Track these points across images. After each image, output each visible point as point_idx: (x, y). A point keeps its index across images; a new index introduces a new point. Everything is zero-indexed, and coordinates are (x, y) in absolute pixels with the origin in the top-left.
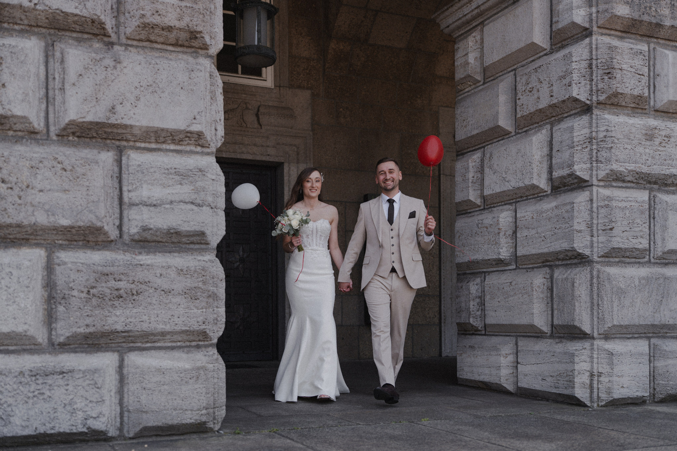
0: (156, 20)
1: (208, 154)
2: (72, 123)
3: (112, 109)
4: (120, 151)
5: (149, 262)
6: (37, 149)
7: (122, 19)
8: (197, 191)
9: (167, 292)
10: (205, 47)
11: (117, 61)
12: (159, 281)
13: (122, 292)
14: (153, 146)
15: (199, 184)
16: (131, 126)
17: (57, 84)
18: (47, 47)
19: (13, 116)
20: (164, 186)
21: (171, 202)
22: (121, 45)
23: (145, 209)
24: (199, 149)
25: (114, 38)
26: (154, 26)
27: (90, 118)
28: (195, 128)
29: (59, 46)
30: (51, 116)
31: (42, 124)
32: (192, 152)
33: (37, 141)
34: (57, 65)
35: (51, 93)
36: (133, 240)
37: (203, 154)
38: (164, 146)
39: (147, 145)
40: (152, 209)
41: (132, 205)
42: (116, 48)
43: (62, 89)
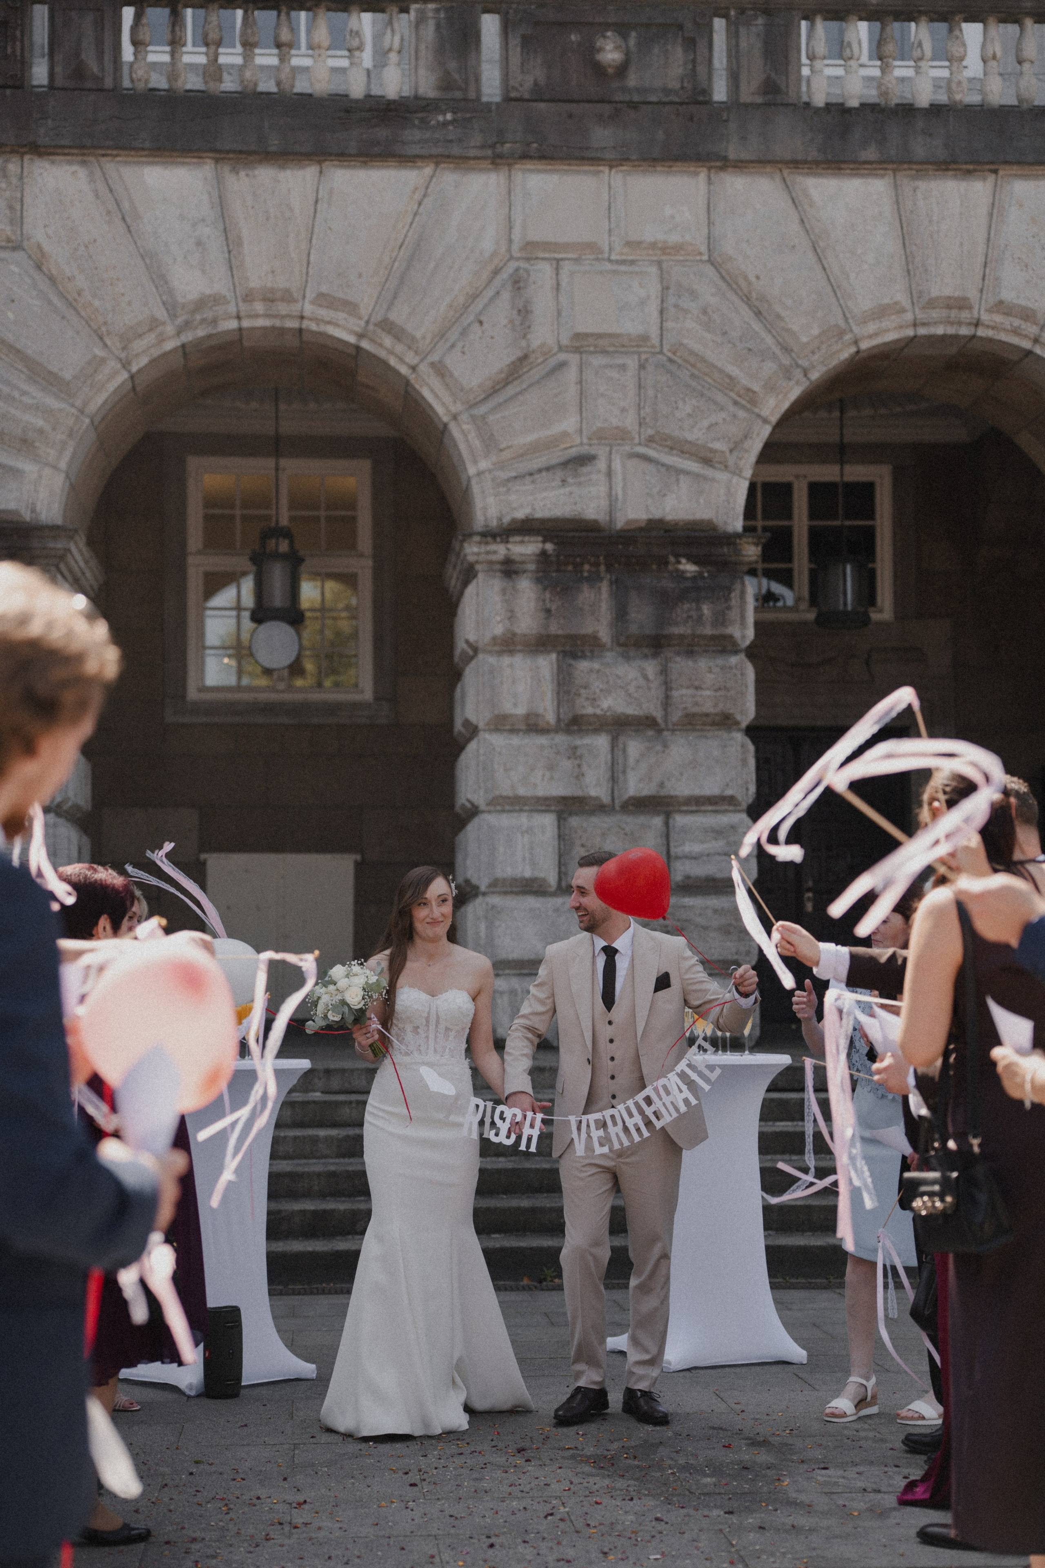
0: (695, 710)
1: (739, 811)
2: (631, 798)
3: (662, 785)
4: (668, 816)
5: (691, 903)
6: (606, 819)
7: (669, 709)
8: (728, 843)
9: (705, 928)
10: (737, 723)
11: (665, 746)
12: (698, 920)
13: (669, 929)
14: (694, 808)
15: (732, 839)
16: (676, 797)
17: (621, 767)
18: (613, 740)
19: (591, 798)
20: (702, 842)
21: (708, 855)
22: (668, 730)
23: (687, 862)
24: (731, 808)
25: (663, 725)
26: (694, 715)
27: (645, 793)
28: (729, 792)
29: (622, 739)
30: (616, 792)
31: (609, 798)
32: (726, 811)
33: (605, 812)
34: (620, 753)
35: (616, 774)
36: (678, 886)
37: (735, 811)
38: (703, 808)
39: (690, 808)
40: (693, 861)
41: (678, 858)
42: (665, 733)
43: (624, 772)
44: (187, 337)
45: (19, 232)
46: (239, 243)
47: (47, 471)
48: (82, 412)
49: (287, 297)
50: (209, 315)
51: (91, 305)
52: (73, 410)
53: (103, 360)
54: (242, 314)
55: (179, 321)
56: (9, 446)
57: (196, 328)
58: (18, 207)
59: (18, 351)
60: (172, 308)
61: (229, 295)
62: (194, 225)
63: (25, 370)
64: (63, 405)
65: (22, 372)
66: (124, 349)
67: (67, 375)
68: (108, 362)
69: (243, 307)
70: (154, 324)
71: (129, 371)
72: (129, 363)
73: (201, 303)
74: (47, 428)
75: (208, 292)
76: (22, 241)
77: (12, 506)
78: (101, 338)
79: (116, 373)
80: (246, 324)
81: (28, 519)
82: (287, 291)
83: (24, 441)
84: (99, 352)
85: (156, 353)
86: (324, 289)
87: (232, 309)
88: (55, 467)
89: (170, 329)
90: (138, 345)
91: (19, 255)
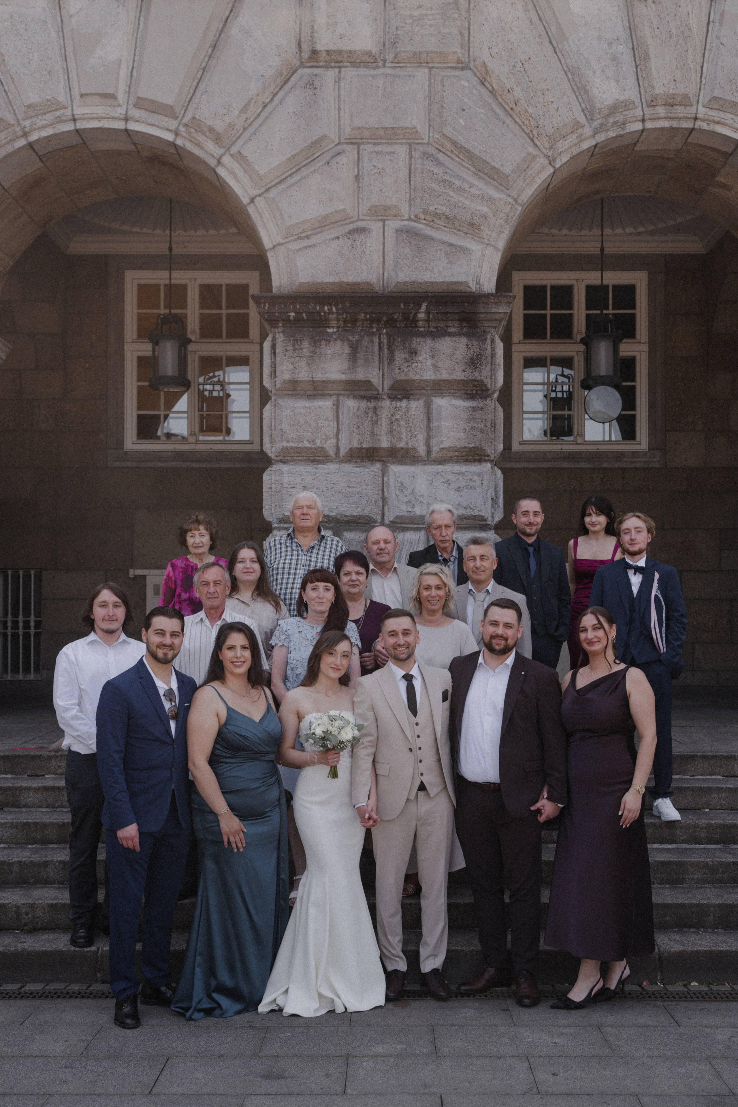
44: (601, 138)
45: (467, 55)
46: (647, 57)
47: (489, 251)
48: (516, 201)
49: (685, 101)
50: (619, 118)
51: (526, 111)
52: (510, 200)
53: (534, 157)
54: (647, 117)
55: (596, 124)
56: (459, 230)
57: (608, 130)
58: (466, 35)
59: (467, 151)
60: (589, 113)
61: (637, 102)
62: (610, 44)
63: (471, 167)
64: (502, 196)
65: (468, 169)
66: (550, 148)
67: (507, 170)
68: (538, 159)
69: (647, 111)
70: (577, 126)
71: (554, 167)
72: (554, 161)
73: (614, 108)
74: (490, 214)
75: (622, 98)
76: (469, 61)
77: (462, 278)
78: (532, 140)
79: (544, 168)
80: (649, 125)
81: (474, 290)
82: (686, 96)
83: (472, 225)
84: (532, 150)
85: (575, 151)
86: (717, 93)
87: (638, 113)
88: (495, 247)
89: (588, 131)
90: (562, 145)
91: (469, 74)
